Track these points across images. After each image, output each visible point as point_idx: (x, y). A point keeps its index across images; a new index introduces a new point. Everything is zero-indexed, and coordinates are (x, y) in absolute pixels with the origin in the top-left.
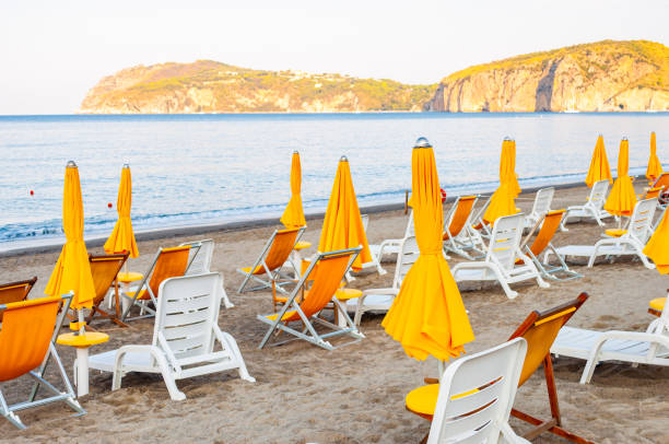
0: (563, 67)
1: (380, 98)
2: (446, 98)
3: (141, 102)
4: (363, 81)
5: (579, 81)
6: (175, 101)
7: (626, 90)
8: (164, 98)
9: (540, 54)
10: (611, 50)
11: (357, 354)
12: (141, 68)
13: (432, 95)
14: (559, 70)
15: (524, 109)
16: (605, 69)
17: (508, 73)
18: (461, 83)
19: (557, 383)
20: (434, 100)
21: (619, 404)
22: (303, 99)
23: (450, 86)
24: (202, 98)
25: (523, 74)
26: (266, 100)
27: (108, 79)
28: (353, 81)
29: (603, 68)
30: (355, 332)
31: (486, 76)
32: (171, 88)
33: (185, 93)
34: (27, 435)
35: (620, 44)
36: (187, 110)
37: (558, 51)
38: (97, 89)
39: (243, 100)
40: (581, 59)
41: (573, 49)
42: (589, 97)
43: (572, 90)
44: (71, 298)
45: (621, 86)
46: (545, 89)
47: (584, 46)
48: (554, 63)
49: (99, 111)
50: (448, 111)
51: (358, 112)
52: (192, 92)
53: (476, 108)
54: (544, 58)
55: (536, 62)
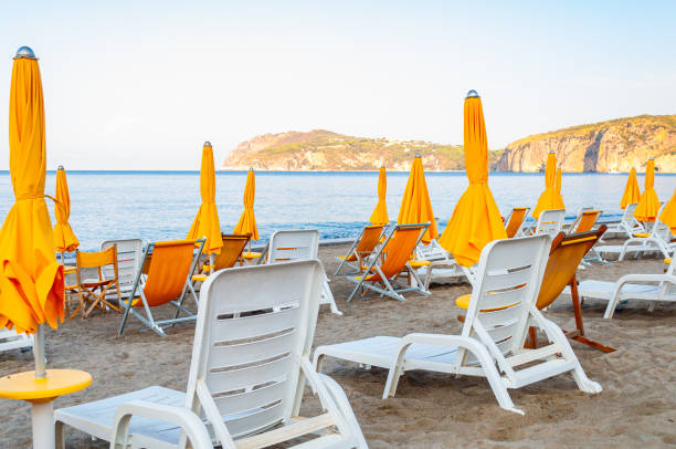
0: (607, 136)
1: (456, 161)
2: (510, 160)
3: (269, 162)
4: (442, 147)
5: (621, 148)
6: (295, 161)
7: (660, 155)
8: (286, 159)
9: (588, 126)
10: (648, 122)
11: (424, 303)
12: (270, 135)
13: (499, 159)
14: (604, 139)
15: (575, 170)
16: (643, 138)
17: (561, 141)
18: (522, 149)
19: (583, 319)
20: (500, 162)
21: (635, 329)
22: (395, 160)
23: (514, 151)
24: (316, 159)
25: (574, 142)
26: (366, 161)
27: (243, 144)
28: (435, 147)
29: (641, 138)
30: (423, 290)
31: (543, 143)
32: (292, 151)
33: (303, 155)
34: (167, 340)
35: (655, 118)
36: (304, 168)
37: (603, 123)
38: (236, 152)
39: (348, 161)
40: (622, 130)
41: (615, 122)
42: (628, 160)
43: (615, 155)
44: (204, 242)
45: (656, 152)
46: (592, 154)
47: (625, 119)
48: (600, 133)
49: (237, 169)
50: (511, 171)
51: (438, 171)
52: (308, 155)
53: (534, 169)
54: (592, 129)
55: (585, 132)
